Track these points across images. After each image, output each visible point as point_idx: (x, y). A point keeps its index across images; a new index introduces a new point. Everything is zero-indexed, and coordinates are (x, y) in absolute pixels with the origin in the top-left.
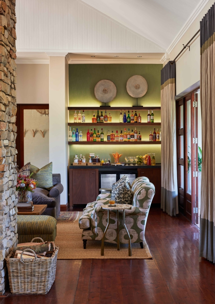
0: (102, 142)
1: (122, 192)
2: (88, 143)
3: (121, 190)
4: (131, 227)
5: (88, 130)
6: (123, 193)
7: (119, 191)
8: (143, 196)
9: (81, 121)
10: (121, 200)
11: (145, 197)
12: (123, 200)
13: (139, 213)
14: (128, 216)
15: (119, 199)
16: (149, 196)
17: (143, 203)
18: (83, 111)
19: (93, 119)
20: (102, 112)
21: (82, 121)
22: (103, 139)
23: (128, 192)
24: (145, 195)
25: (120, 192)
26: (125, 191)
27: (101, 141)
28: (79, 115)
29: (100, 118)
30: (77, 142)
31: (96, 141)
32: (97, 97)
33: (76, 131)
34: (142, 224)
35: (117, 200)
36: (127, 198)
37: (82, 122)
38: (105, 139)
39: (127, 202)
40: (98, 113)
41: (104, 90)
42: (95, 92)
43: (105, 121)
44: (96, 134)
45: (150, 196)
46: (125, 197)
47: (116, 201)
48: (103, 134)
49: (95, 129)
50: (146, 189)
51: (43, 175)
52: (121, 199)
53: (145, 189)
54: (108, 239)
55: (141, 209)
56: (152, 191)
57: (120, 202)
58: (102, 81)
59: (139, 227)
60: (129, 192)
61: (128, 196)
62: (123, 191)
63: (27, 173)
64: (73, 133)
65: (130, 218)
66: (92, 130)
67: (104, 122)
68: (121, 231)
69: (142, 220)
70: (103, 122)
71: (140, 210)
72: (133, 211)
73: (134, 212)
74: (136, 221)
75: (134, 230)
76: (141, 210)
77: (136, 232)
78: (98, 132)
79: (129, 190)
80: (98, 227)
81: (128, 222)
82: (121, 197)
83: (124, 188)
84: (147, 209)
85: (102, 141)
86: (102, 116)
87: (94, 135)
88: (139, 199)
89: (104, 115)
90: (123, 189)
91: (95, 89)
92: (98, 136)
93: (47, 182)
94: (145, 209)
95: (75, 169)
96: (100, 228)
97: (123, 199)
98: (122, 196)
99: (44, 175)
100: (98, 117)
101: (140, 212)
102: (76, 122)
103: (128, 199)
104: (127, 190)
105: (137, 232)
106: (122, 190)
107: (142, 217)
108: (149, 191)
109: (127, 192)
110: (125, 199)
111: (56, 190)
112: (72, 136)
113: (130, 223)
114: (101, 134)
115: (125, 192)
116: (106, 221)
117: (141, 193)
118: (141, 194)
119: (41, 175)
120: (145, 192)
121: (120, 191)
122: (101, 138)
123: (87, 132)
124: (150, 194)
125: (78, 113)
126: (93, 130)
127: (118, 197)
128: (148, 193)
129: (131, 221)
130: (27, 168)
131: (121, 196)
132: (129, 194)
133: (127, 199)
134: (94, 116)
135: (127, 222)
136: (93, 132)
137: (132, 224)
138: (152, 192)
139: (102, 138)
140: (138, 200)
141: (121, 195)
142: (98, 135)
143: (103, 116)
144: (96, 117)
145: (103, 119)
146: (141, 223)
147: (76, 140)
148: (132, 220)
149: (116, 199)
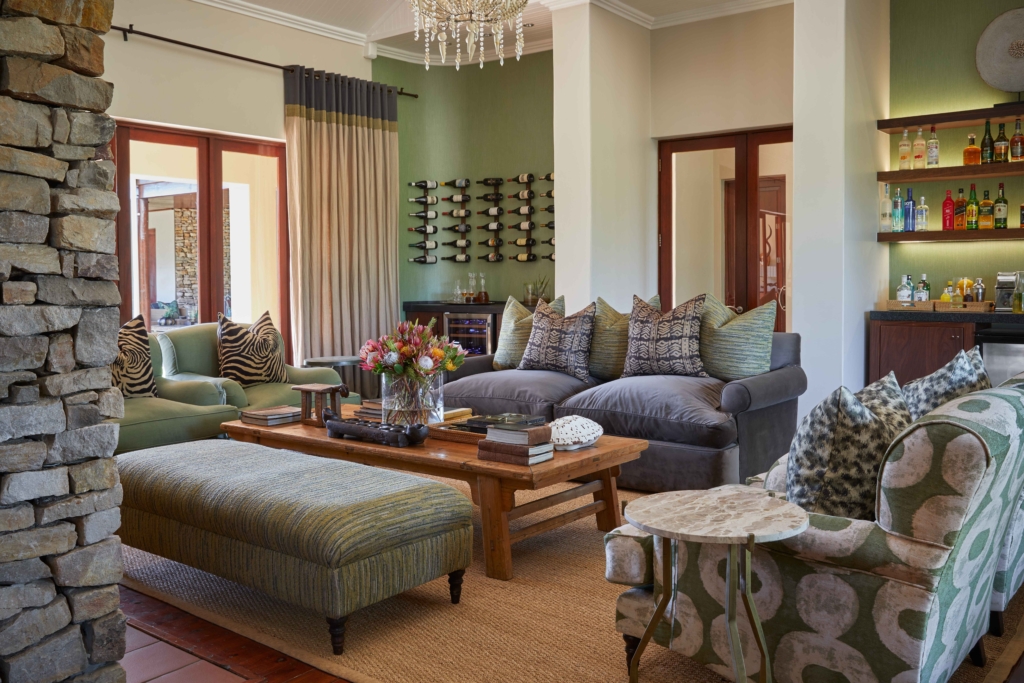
0: (1001, 232)
1: (826, 430)
2: (948, 234)
3: (821, 423)
4: (840, 633)
5: (949, 192)
6: (831, 435)
7: (812, 424)
8: (912, 470)
9: (920, 164)
10: (821, 475)
11: (928, 476)
12: (829, 475)
13: (885, 563)
14: (826, 568)
15: (811, 467)
16: (948, 478)
17: (913, 511)
18: (933, 130)
19: (969, 154)
20: (1002, 126)
21: (929, 163)
22: (1005, 220)
23: (857, 437)
24: (924, 468)
25: (815, 431)
26: (839, 429)
27: (997, 228)
28: (916, 143)
29: (993, 148)
30: (910, 235)
31: (977, 228)
32: (985, 76)
33: (906, 198)
34: (903, 633)
35: (804, 472)
36: (856, 464)
37: (927, 167)
38: (1014, 222)
39: (854, 485)
40: (988, 131)
41: (1012, 48)
42: (979, 60)
43: (1013, 156)
44: (977, 204)
45: (960, 475)
46: (845, 461)
47: (797, 475)
48: (1006, 202)
49: (973, 187)
50: (935, 430)
51: (733, 339)
52: (824, 466)
53: (929, 434)
54: (724, 659)
55: (899, 542)
56: (971, 447)
57: (817, 481)
58: (1005, 15)
59: (887, 645)
60: (864, 437)
61: (859, 456)
62: (832, 429)
63: (686, 327)
64: (895, 205)
65: (839, 580)
66: (961, 191)
67: (1010, 159)
68: (786, 638)
69: (908, 606)
70: (1007, 160)
71: (890, 551)
72: (852, 549)
73: (854, 555)
74: (871, 608)
75: (856, 653)
76: (898, 547)
77: (866, 668)
78: (986, 195)
79: (866, 426)
80: (679, 593)
81: (823, 598)
82: (821, 459)
83: (835, 410)
84: (937, 552)
85: (1000, 228)
86: (1002, 138)
87: (969, 208)
88: (892, 486)
89: (1009, 136)
90: (830, 418)
91: (980, 48)
92: (985, 209)
93: (742, 365)
94: (924, 548)
95: (888, 320)
96: (686, 598)
97: (835, 469)
98: (825, 452)
99: (737, 340)
100: (989, 143)
101: (888, 560)
102: (906, 166)
103: (860, 470)
104: (848, 422)
105: (873, 668)
106: (827, 422)
107: (905, 588)
108: (950, 445)
109: (850, 432)
110: (841, 471)
111: (741, 387)
112: (890, 216)
113: (837, 608)
114: (997, 202)
115: (841, 435)
116: (715, 572)
117: (903, 451)
118: (905, 456)
119: (727, 339)
120: (929, 450)
121: (818, 427)
122: (998, 217)
123: (945, 198)
124: (959, 464)
125: (911, 138)
126: (967, 191)
127: (806, 453)
128: (945, 459)
129: (843, 599)
130: (689, 313)
131: (819, 452)
132: (865, 446)
133: (853, 472)
134: (972, 141)
135: (818, 596)
136: (967, 199)
137: (848, 618)
138: (970, 456)
139: (999, 215)
140: (885, 490)
141: (821, 446)
142: (986, 205)
143: (1006, 140)
144: (977, 146)
145: (1007, 148)
146: (901, 625)
147: (906, 225)
148: (846, 593)
149: (800, 466)
